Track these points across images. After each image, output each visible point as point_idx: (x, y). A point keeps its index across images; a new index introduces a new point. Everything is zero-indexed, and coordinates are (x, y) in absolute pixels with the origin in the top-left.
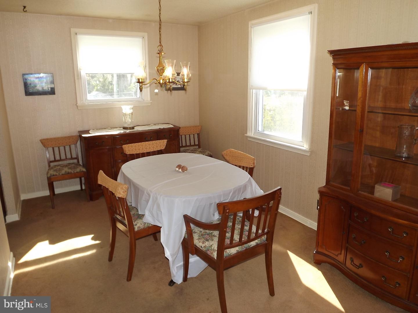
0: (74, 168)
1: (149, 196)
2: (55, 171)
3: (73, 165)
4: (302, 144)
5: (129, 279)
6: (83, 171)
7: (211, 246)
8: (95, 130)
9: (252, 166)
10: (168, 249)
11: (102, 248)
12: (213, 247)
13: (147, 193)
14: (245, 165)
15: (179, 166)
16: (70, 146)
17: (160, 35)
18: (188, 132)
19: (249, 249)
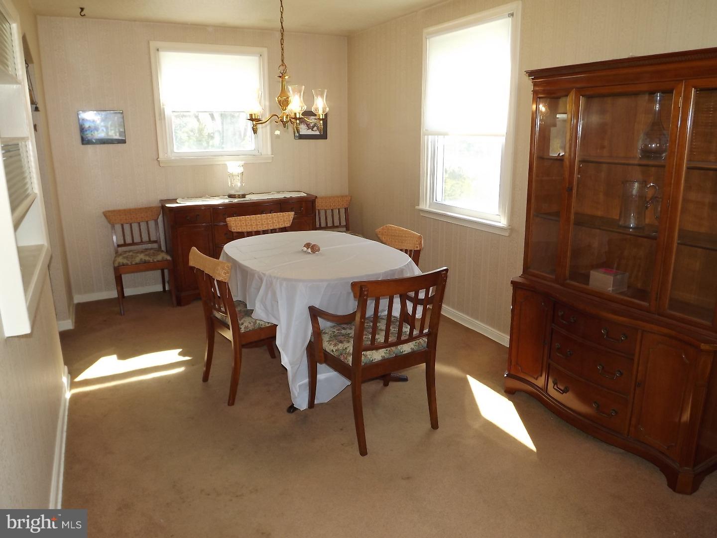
0: (154, 255)
1: (261, 280)
2: (124, 258)
3: (152, 251)
4: (497, 218)
5: (231, 401)
6: (167, 260)
7: (346, 348)
8: (186, 199)
9: (417, 247)
10: (286, 355)
11: (193, 365)
12: (348, 350)
13: (258, 277)
14: (409, 248)
15: (308, 245)
16: (147, 222)
17: (283, 50)
18: (330, 206)
19: (400, 356)
